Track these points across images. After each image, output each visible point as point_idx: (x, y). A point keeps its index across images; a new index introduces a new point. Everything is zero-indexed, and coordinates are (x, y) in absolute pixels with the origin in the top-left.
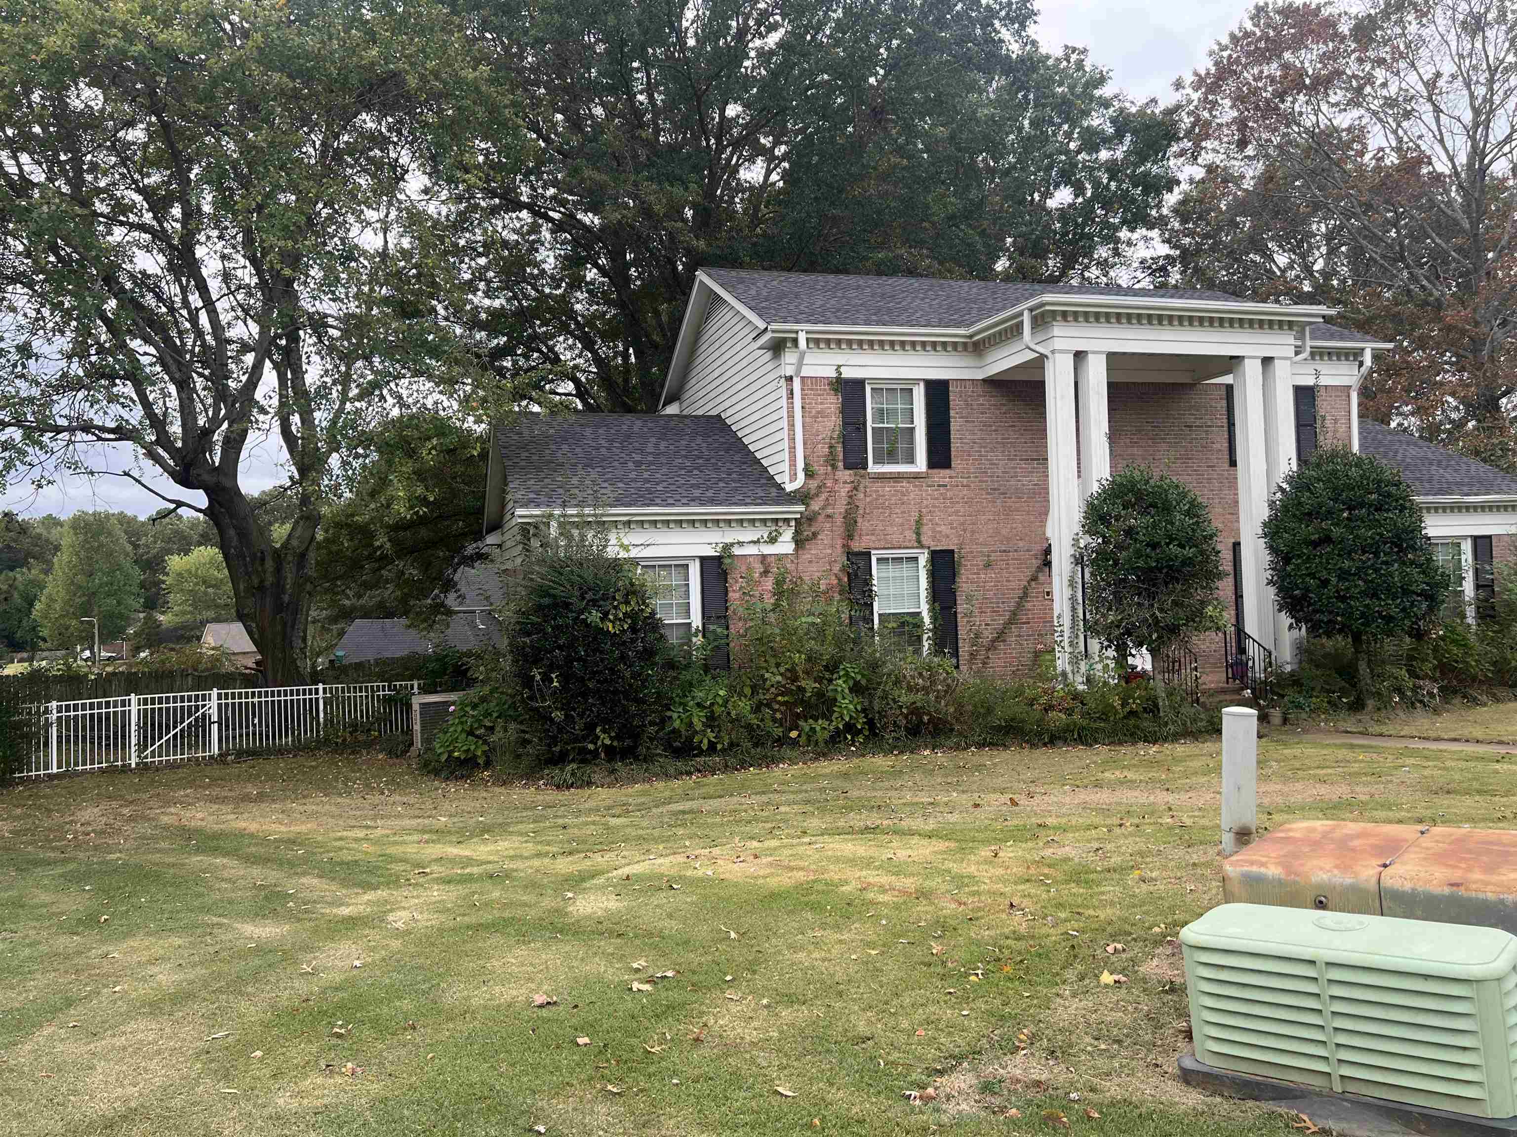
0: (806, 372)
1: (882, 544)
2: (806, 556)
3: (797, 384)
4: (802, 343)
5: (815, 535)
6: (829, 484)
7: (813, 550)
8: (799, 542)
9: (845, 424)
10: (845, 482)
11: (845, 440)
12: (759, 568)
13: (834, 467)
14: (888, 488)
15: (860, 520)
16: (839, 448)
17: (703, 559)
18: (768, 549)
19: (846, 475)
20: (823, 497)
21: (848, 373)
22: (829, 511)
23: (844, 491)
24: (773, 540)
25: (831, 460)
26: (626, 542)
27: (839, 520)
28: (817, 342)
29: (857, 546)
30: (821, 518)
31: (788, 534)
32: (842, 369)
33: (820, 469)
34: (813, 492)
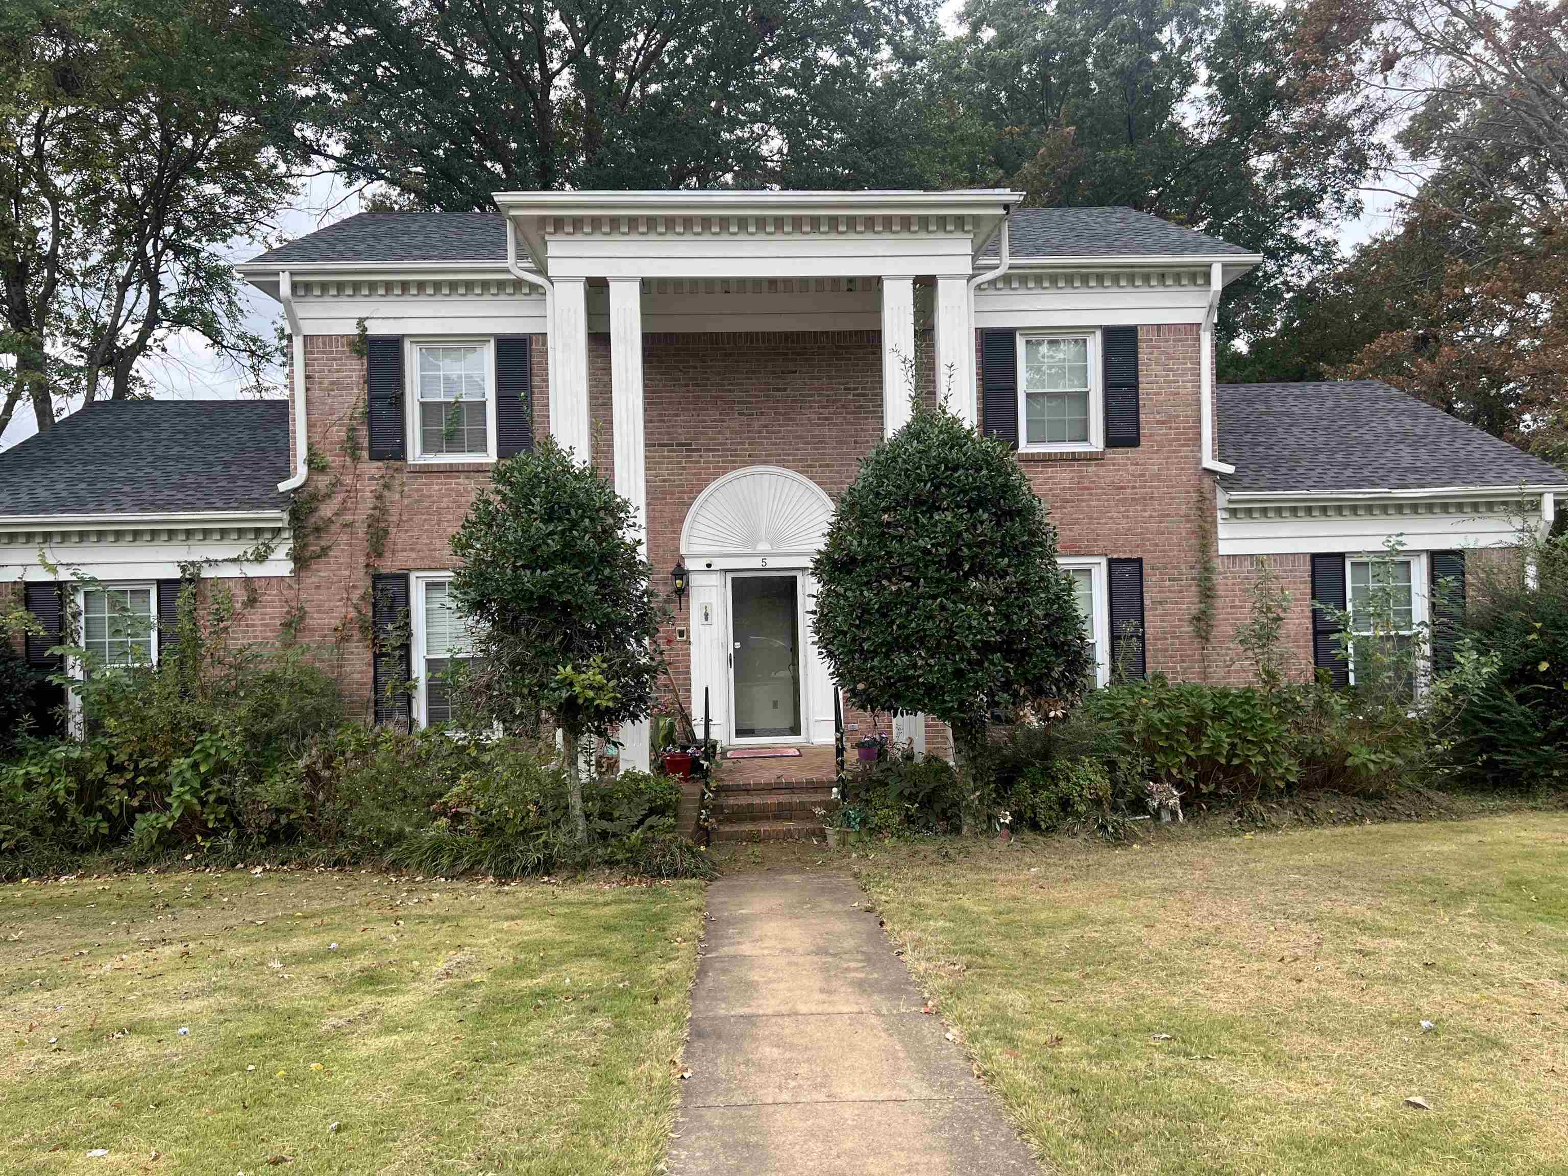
0: (309, 328)
1: (427, 563)
2: (310, 580)
3: (298, 343)
4: (285, 289)
5: (325, 551)
6: (348, 480)
7: (321, 572)
8: (300, 559)
9: (372, 399)
10: (372, 478)
11: (371, 417)
12: (242, 596)
13: (356, 459)
14: (436, 486)
15: (393, 530)
16: (364, 432)
17: (161, 583)
18: (254, 571)
19: (372, 468)
20: (339, 498)
21: (376, 329)
22: (349, 518)
23: (367, 490)
24: (260, 558)
25: (351, 448)
26: (51, 561)
27: (361, 530)
28: (308, 286)
29: (388, 566)
30: (334, 528)
31: (283, 549)
32: (367, 323)
33: (333, 460)
34: (324, 491)
